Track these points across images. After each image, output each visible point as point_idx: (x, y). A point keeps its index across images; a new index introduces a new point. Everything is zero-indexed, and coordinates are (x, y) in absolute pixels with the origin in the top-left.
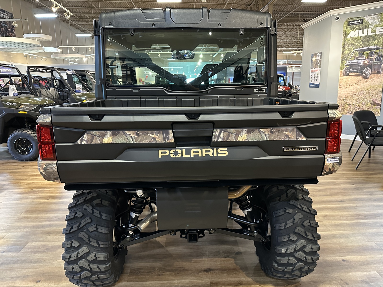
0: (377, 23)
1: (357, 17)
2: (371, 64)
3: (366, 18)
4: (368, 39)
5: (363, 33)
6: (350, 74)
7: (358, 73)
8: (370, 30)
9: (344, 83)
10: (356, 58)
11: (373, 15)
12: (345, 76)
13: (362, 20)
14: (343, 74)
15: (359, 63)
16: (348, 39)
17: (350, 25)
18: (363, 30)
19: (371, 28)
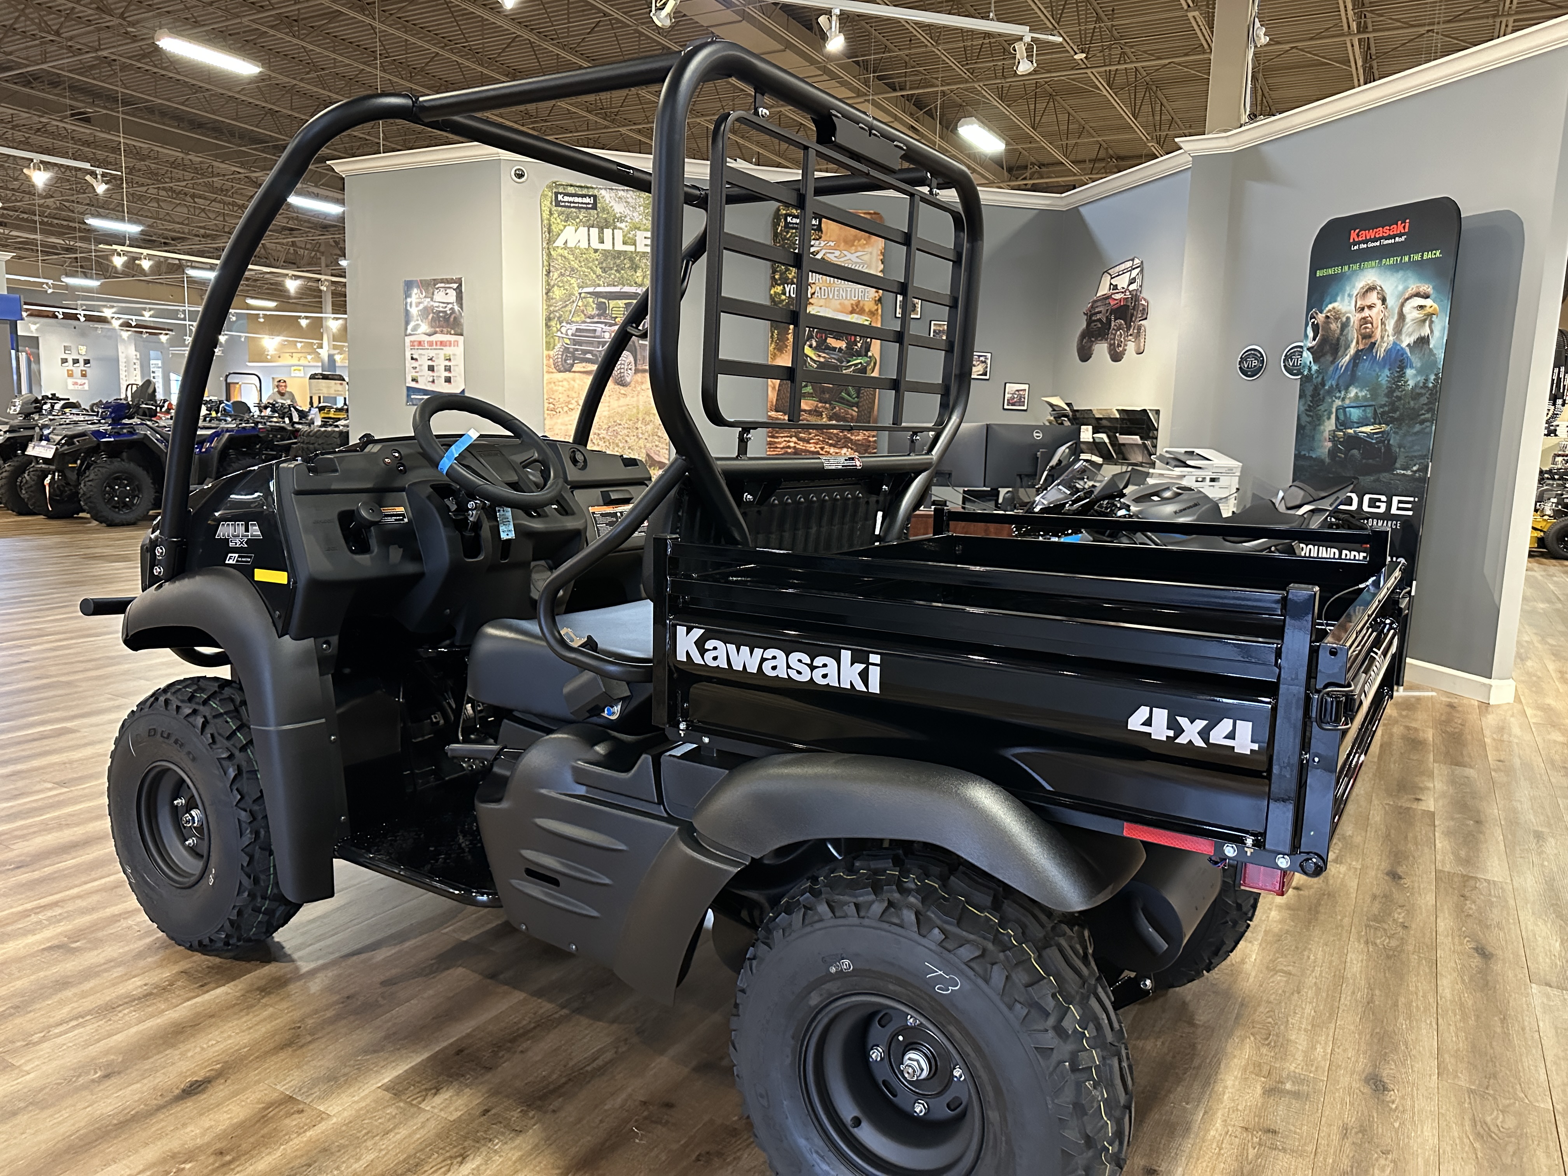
0: (637, 217)
1: (578, 185)
3: (606, 197)
4: (618, 261)
5: (602, 241)
6: (575, 368)
8: (619, 233)
9: (560, 396)
11: (623, 190)
12: (559, 371)
13: (595, 197)
14: (556, 365)
15: (598, 334)
16: (559, 251)
17: (562, 206)
18: (601, 231)
19: (620, 229)
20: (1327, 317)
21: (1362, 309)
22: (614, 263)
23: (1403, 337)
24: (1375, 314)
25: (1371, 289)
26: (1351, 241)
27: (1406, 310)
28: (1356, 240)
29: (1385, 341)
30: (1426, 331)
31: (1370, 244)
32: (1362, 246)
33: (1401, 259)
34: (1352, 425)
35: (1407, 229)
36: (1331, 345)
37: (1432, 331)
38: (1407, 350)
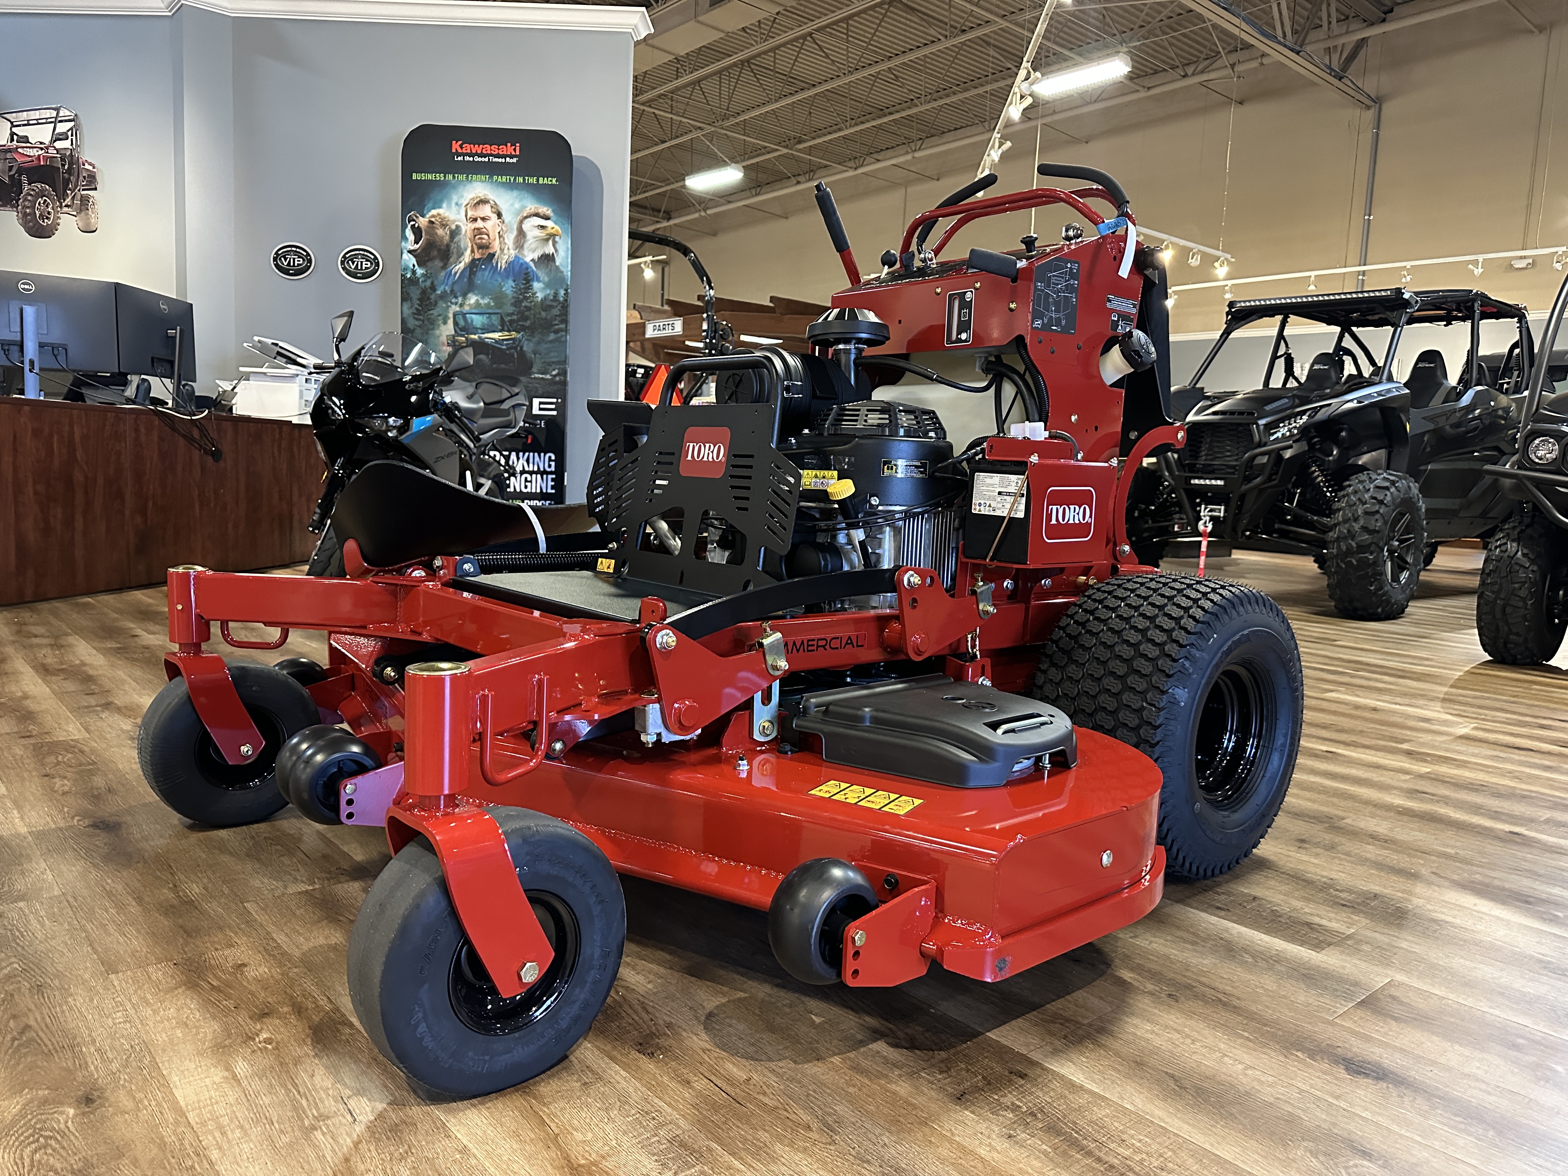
20: (431, 222)
21: (475, 220)
23: (526, 252)
24: (491, 226)
25: (483, 202)
26: (454, 151)
27: (526, 226)
28: (460, 151)
29: (505, 253)
30: (549, 249)
31: (477, 159)
32: (467, 158)
33: (515, 179)
34: (475, 331)
35: (518, 153)
36: (439, 250)
37: (556, 250)
38: (532, 264)
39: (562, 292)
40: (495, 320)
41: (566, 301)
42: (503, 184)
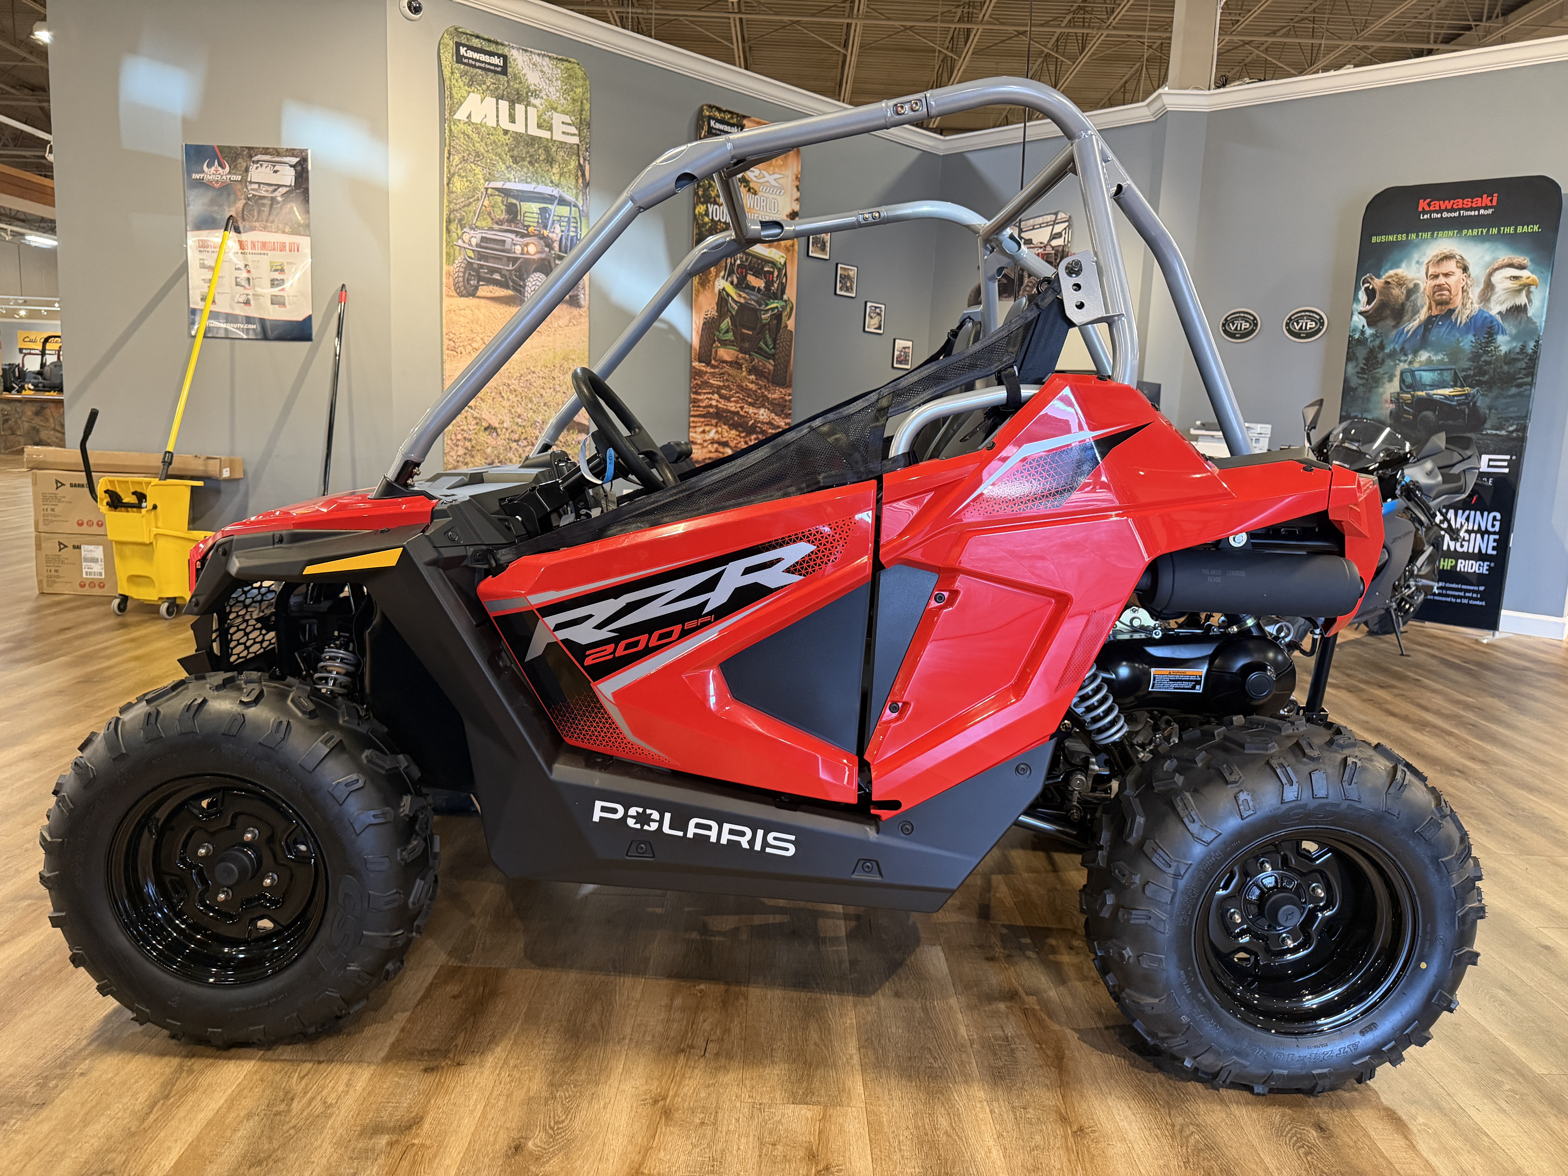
0: (554, 94)
1: (486, 37)
2: (549, 262)
3: (519, 59)
4: (532, 150)
5: (512, 120)
6: (482, 292)
7: (510, 292)
8: (532, 112)
9: (462, 330)
10: (497, 223)
11: (539, 55)
12: (461, 295)
13: (505, 58)
14: (457, 288)
15: (508, 246)
16: (461, 126)
17: (465, 64)
18: (512, 108)
19: (535, 106)
20: (1387, 283)
21: (1436, 276)
22: (528, 152)
23: (1492, 305)
24: (1455, 282)
25: (1448, 257)
26: (1420, 209)
27: (1496, 278)
28: (1427, 209)
29: (1467, 307)
30: (1522, 300)
31: (1445, 215)
32: (1434, 215)
33: (1488, 231)
34: (1423, 387)
35: (1494, 203)
36: (1393, 310)
37: (1530, 301)
38: (1498, 318)
39: (1532, 344)
40: (1448, 376)
41: (1535, 352)
42: (1474, 238)
